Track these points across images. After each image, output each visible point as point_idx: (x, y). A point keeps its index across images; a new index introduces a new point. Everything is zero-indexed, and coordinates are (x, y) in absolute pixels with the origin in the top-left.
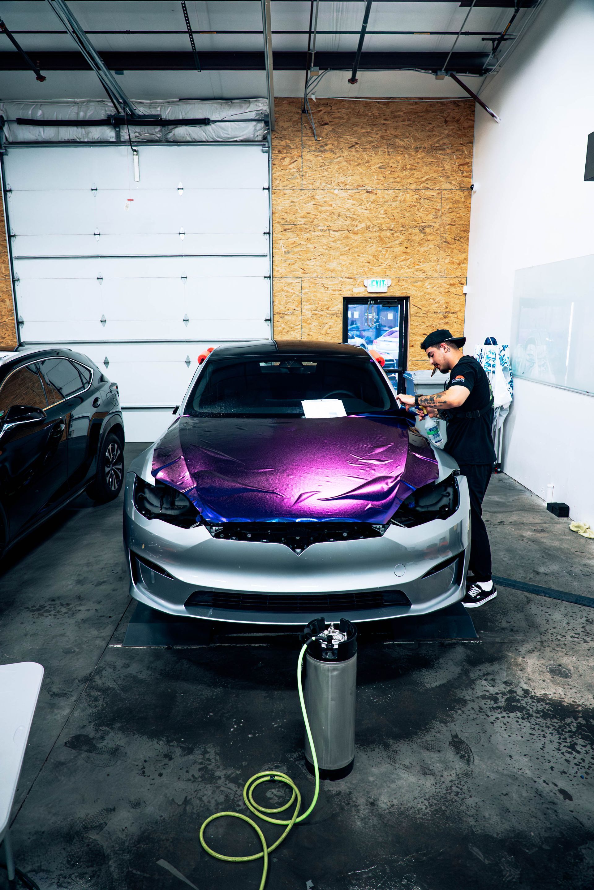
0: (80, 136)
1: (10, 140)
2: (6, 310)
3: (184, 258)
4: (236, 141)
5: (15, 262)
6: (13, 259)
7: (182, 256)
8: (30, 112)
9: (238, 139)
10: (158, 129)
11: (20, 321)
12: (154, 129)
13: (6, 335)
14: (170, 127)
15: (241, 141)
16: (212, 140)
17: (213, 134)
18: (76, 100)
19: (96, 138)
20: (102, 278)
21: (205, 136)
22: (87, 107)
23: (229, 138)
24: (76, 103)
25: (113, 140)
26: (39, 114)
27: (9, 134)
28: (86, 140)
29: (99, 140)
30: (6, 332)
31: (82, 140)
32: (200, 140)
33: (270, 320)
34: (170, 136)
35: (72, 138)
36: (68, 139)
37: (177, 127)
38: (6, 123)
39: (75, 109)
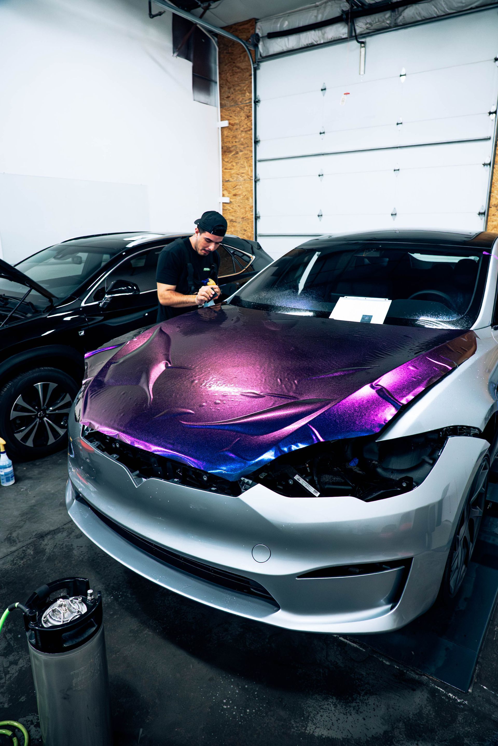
0: (317, 39)
1: (264, 55)
2: (249, 206)
3: (399, 150)
4: (471, 9)
5: (258, 164)
6: (257, 162)
7: (397, 147)
8: (279, 25)
9: (473, 6)
10: (388, 14)
11: (258, 216)
12: (384, 15)
13: (248, 228)
14: (401, 9)
15: (477, 7)
16: (443, 14)
17: (444, 6)
18: (318, 3)
19: (330, 38)
20: (322, 175)
21: (436, 10)
22: (325, 7)
23: (463, 7)
24: (317, 6)
25: (345, 36)
26: (286, 25)
27: (263, 49)
28: (322, 42)
29: (333, 40)
30: (248, 225)
31: (319, 43)
32: (430, 17)
33: (484, 213)
34: (400, 20)
35: (310, 42)
36: (307, 44)
37: (407, 8)
38: (261, 39)
39: (315, 12)
